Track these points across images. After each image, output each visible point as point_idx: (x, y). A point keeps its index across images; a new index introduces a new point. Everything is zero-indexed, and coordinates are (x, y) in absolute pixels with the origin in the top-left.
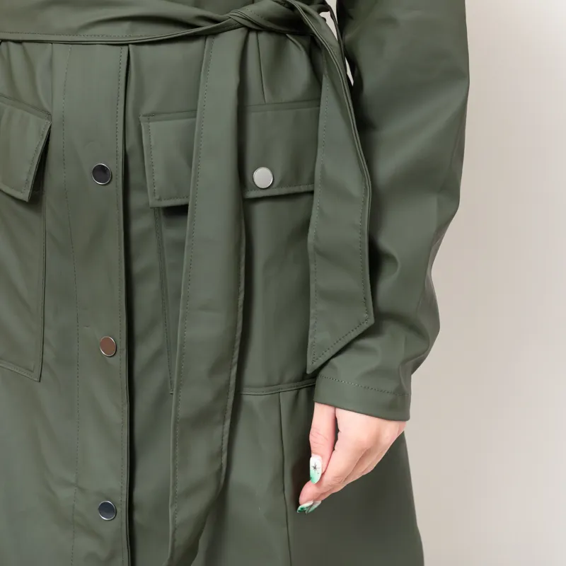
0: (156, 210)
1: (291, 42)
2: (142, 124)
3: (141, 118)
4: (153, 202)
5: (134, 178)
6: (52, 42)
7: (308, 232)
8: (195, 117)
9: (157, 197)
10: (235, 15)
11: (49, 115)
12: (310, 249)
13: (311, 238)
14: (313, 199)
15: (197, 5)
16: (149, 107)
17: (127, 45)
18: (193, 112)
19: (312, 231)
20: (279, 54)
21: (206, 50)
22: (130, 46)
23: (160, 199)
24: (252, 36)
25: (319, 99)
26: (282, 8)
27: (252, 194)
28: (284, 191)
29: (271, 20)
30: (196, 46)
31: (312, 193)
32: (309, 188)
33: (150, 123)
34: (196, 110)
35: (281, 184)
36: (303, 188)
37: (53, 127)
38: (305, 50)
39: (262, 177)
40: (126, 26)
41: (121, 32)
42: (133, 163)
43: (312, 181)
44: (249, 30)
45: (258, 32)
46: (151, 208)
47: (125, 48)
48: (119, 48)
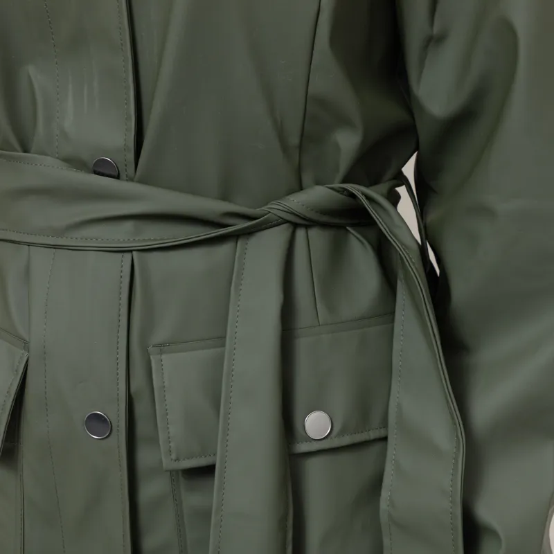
0: (173, 473)
1: (352, 236)
2: (151, 357)
3: (150, 348)
4: (168, 463)
5: (142, 428)
6: (29, 244)
7: (379, 495)
8: (223, 345)
9: (174, 456)
10: (276, 209)
11: (26, 345)
12: (384, 518)
13: (384, 504)
14: (386, 449)
15: (225, 197)
16: (160, 335)
17: (131, 251)
18: (220, 340)
19: (385, 494)
20: (337, 253)
21: (237, 254)
22: (134, 253)
23: (177, 459)
24: (300, 233)
25: (393, 313)
26: (341, 196)
27: (302, 447)
28: (347, 440)
29: (324, 212)
30: (224, 250)
31: (385, 439)
32: (382, 433)
33: (164, 357)
34: (225, 337)
35: (343, 432)
36: (373, 435)
37: (30, 360)
38: (373, 247)
39: (316, 424)
40: (129, 225)
41: (122, 234)
42: (141, 409)
43: (385, 423)
44: (296, 226)
45: (307, 227)
46: (167, 471)
47: (128, 256)
48: (120, 255)
